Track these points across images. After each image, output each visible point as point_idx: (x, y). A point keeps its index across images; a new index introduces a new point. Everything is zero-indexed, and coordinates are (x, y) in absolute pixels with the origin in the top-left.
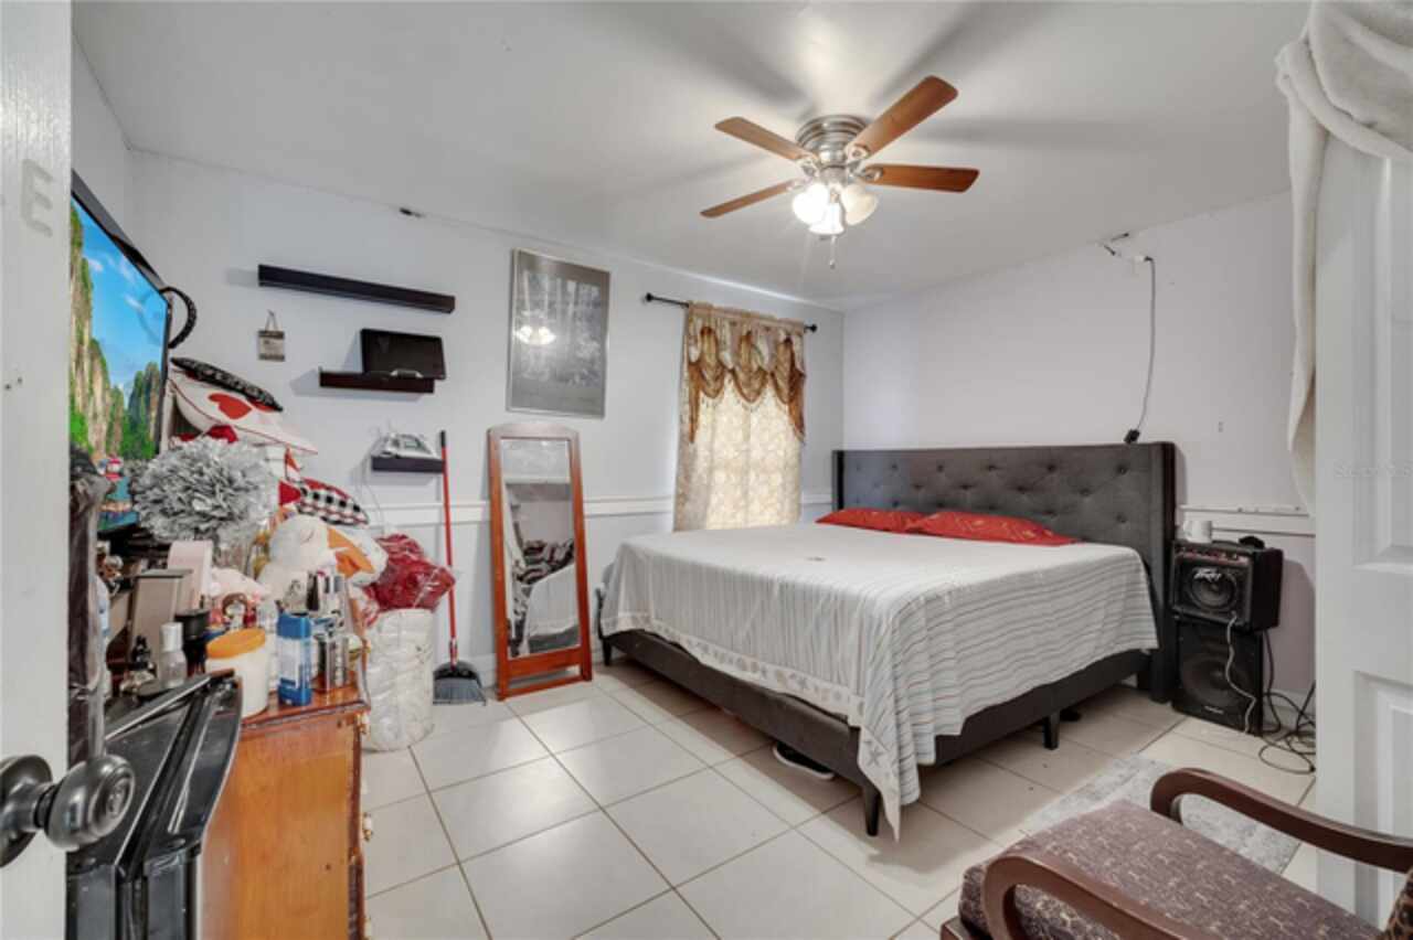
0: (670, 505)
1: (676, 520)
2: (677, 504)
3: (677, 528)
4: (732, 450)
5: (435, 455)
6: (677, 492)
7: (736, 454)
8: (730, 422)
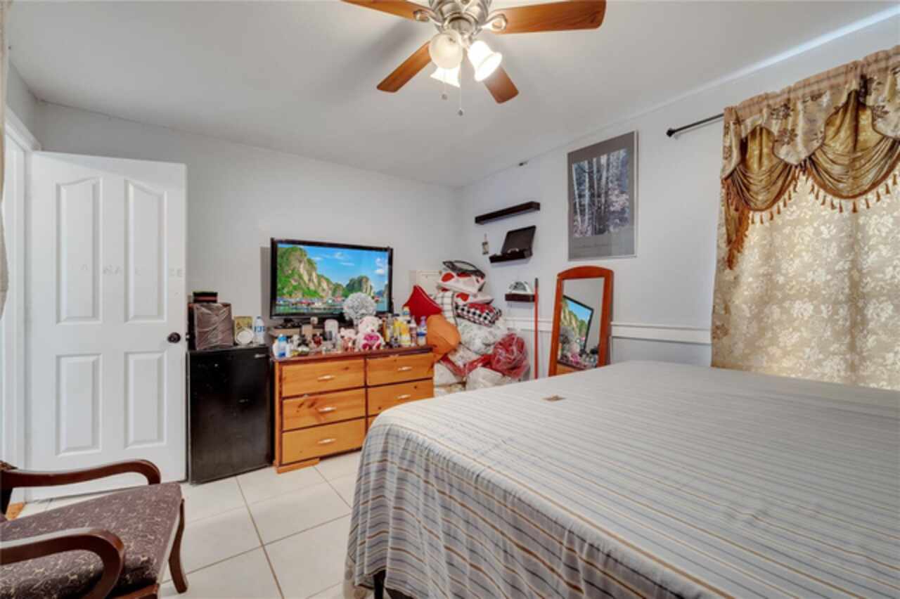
0: (706, 337)
1: (715, 355)
2: (715, 336)
3: (714, 365)
4: (821, 271)
5: (529, 291)
6: (713, 323)
7: (829, 277)
8: (818, 232)
